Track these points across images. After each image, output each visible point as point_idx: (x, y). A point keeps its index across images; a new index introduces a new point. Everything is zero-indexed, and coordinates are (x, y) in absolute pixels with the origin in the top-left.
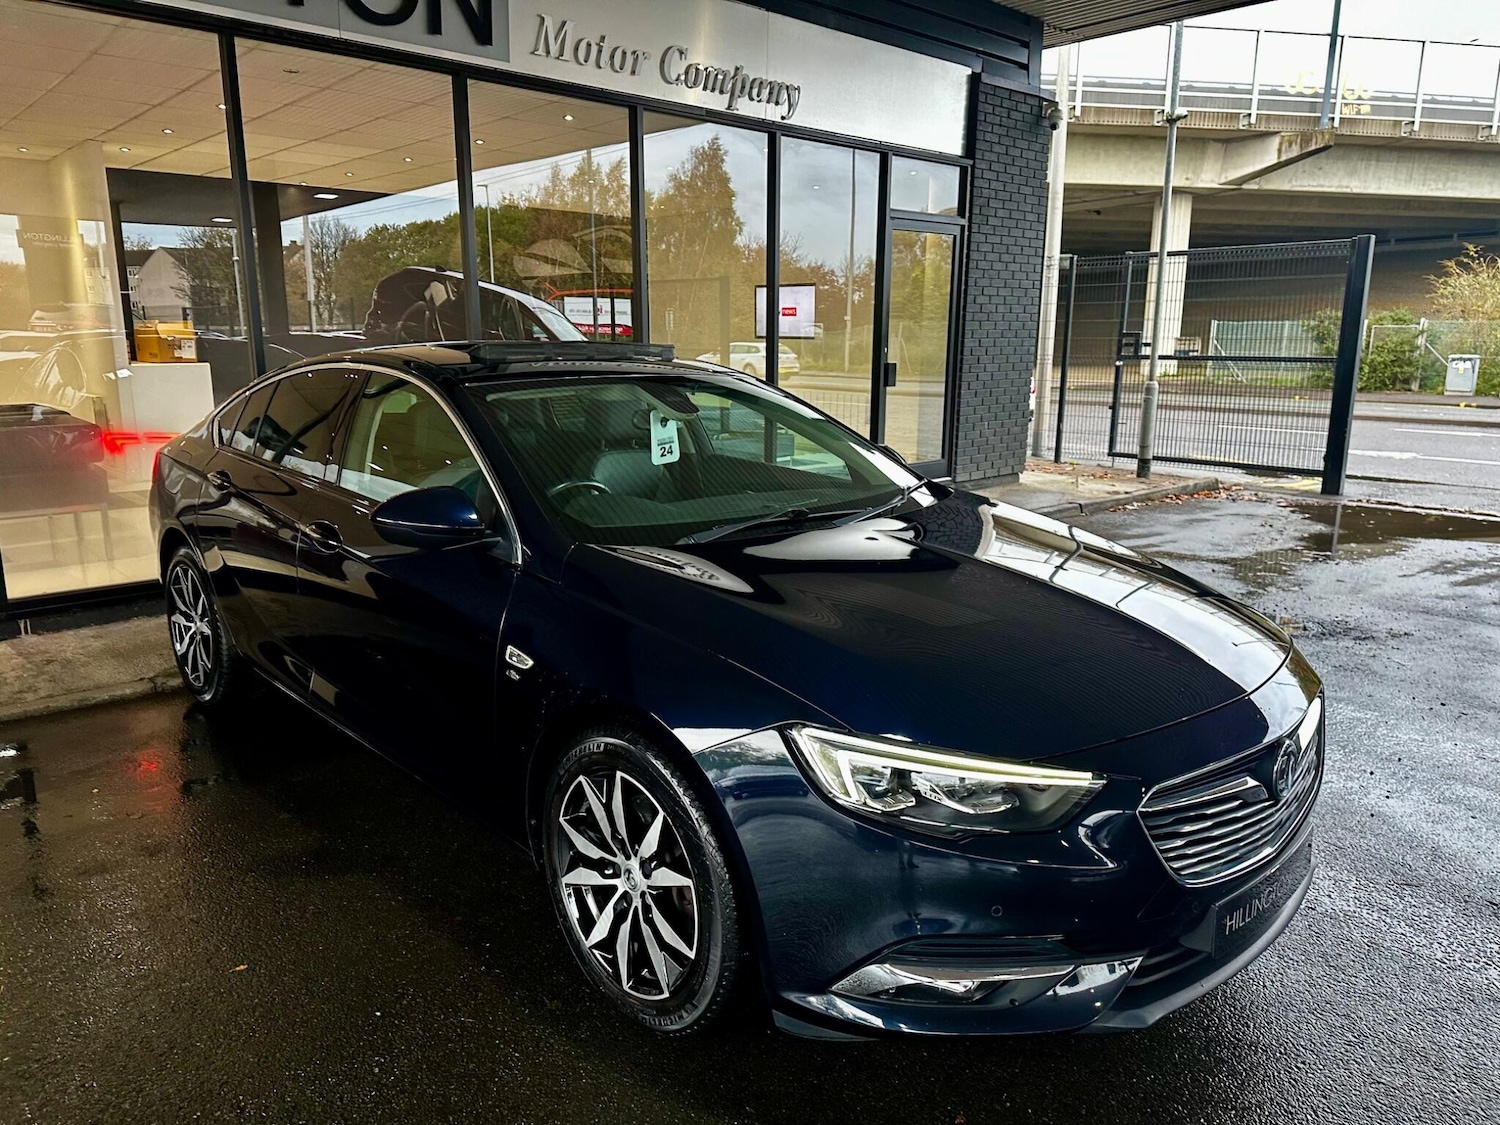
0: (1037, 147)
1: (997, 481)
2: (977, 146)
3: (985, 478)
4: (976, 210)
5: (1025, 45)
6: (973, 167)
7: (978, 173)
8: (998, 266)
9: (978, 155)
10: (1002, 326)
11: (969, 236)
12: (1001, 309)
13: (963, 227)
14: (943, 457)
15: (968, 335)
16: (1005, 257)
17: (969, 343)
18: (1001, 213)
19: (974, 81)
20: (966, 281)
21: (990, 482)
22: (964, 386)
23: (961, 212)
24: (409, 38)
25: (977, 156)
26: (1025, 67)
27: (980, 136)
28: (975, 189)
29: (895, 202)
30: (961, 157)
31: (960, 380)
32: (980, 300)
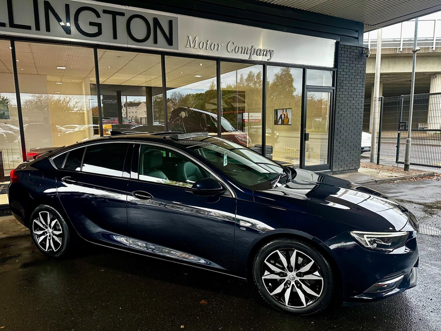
0: (362, 63)
1: (349, 171)
2: (338, 64)
3: (344, 170)
4: (338, 84)
5: (357, 31)
6: (337, 71)
7: (339, 73)
8: (347, 102)
9: (339, 67)
10: (349, 120)
11: (336, 93)
12: (349, 115)
13: (334, 90)
14: (328, 163)
15: (336, 124)
16: (350, 99)
17: (336, 126)
18: (348, 85)
19: (337, 44)
20: (335, 107)
21: (346, 171)
22: (335, 140)
23: (333, 85)
24: (148, 46)
26: (357, 38)
27: (339, 61)
28: (338, 78)
29: (308, 83)
30: (333, 68)
31: (334, 138)
32: (341, 112)
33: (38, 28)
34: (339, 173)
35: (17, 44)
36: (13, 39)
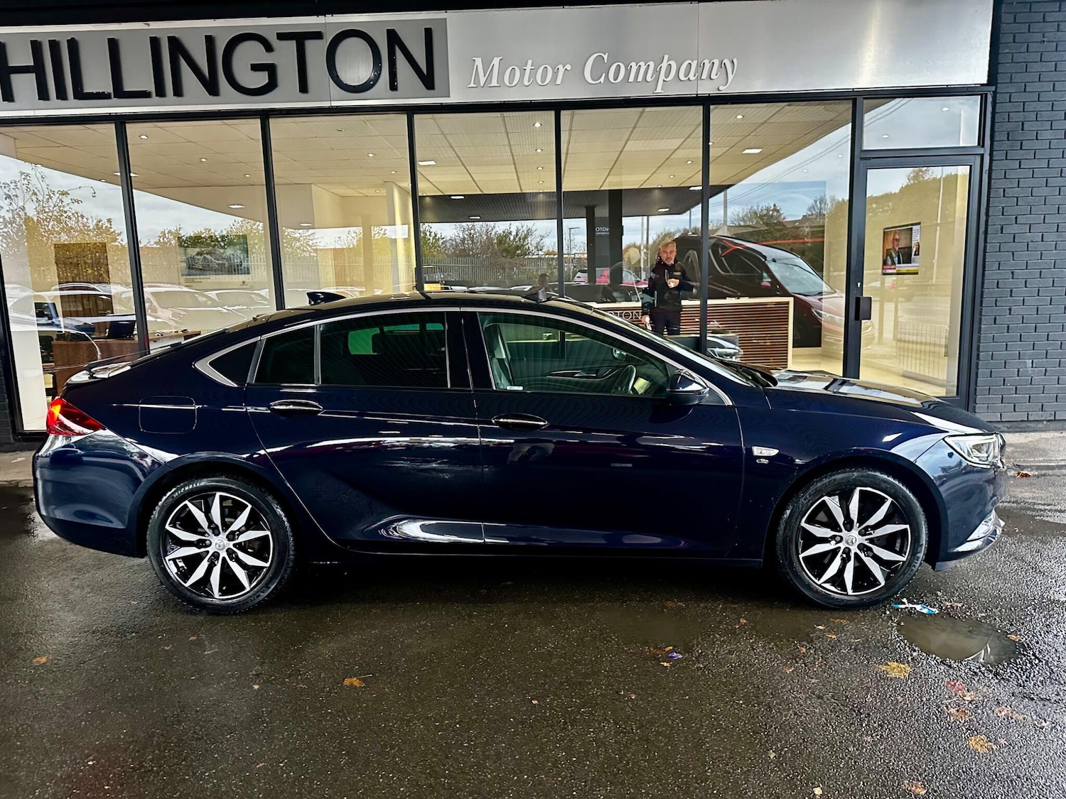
1: (1052, 425)
2: (1000, 71)
3: (1028, 421)
4: (999, 137)
6: (995, 93)
7: (1000, 98)
8: (1045, 191)
9: (1001, 78)
11: (991, 165)
13: (982, 156)
15: (993, 267)
17: (993, 275)
21: (1040, 425)
23: (981, 142)
24: (378, 97)
25: (999, 82)
28: (996, 115)
29: (868, 143)
30: (982, 85)
31: (981, 315)
32: (1014, 229)
33: (161, 92)
34: (1006, 429)
35: (131, 129)
36: (120, 122)
